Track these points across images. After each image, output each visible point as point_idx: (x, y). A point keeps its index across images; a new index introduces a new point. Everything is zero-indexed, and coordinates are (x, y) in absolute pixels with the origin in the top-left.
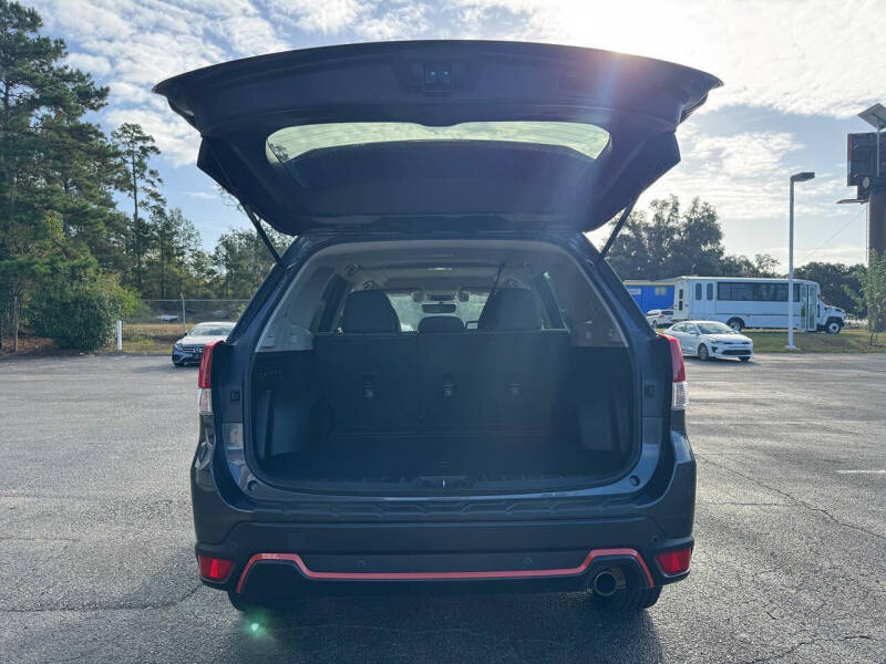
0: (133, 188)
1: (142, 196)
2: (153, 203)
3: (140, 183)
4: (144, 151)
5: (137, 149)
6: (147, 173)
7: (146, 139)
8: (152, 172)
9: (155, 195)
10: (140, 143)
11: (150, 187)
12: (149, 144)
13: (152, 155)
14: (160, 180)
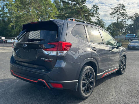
0: (95, 16)
1: (96, 18)
2: (98, 19)
3: (96, 15)
4: (97, 9)
5: (95, 9)
6: (97, 13)
7: (97, 7)
8: (98, 13)
9: (98, 17)
10: (96, 8)
11: (97, 16)
12: (98, 8)
13: (98, 10)
14: (99, 14)
